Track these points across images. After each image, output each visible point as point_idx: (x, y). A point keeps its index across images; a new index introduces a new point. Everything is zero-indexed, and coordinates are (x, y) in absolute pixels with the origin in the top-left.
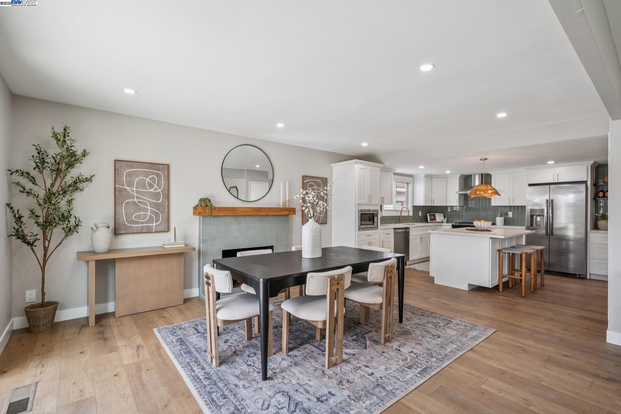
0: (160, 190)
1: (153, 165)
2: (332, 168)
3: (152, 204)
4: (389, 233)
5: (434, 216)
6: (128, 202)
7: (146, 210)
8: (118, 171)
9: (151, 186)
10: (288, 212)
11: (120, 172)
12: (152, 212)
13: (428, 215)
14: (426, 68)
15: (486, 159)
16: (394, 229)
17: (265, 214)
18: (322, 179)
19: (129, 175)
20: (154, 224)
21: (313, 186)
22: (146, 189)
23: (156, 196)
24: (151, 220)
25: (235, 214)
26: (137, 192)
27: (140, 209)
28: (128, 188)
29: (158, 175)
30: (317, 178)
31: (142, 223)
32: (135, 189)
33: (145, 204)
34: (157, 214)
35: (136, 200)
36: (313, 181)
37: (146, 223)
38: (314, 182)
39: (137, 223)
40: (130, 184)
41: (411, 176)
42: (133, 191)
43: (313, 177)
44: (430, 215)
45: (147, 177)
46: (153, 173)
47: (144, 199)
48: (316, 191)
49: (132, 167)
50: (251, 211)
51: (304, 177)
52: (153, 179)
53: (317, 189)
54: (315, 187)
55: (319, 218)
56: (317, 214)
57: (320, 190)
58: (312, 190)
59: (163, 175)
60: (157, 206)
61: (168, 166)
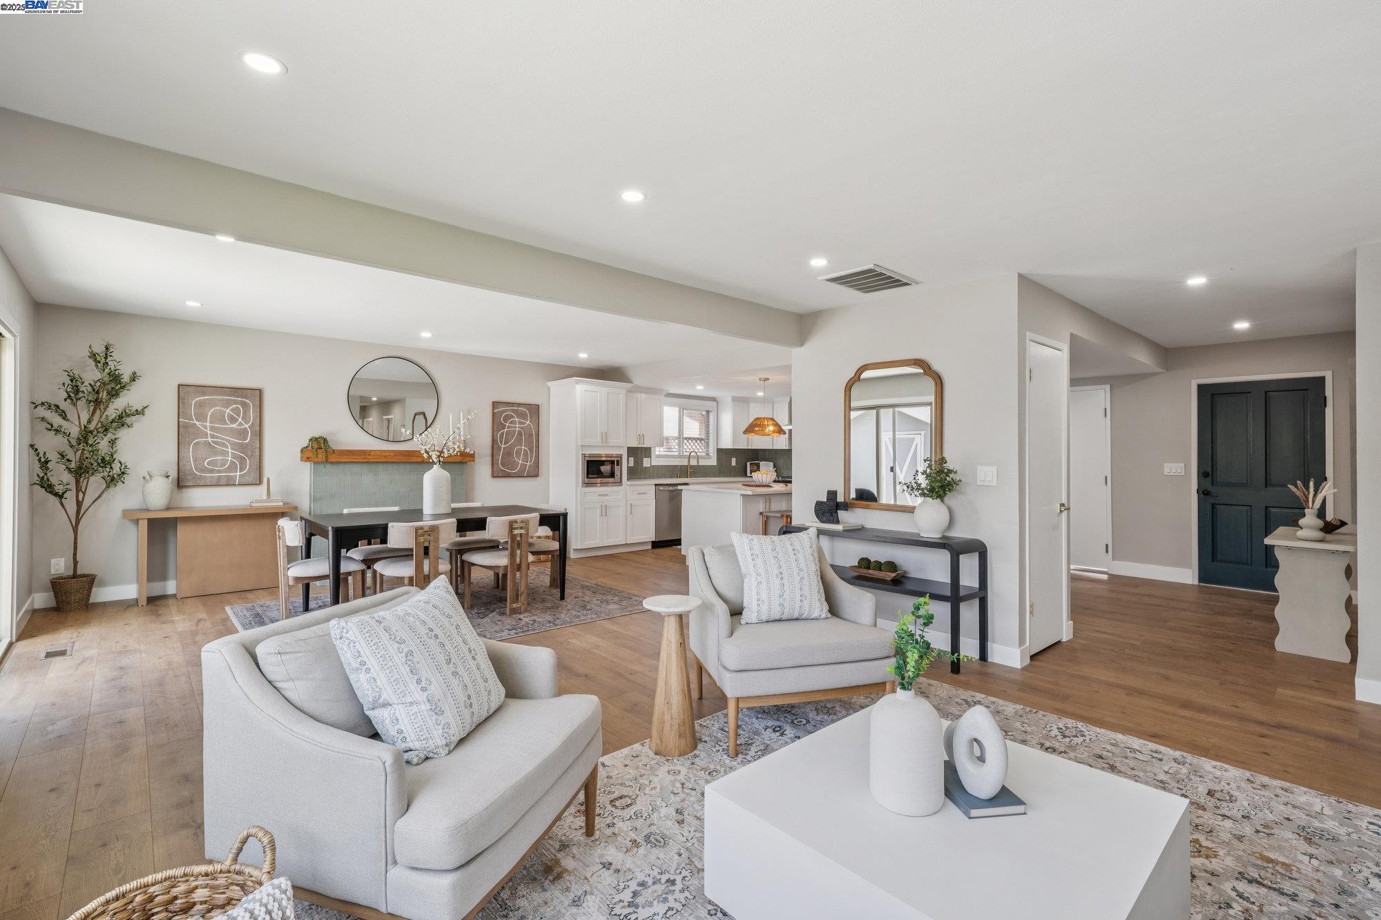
0: (246, 426)
1: (236, 391)
2: (549, 388)
3: (234, 446)
4: (644, 492)
5: (758, 466)
6: (197, 444)
7: (225, 453)
8: (183, 399)
9: (233, 420)
10: (465, 459)
11: (186, 401)
12: (234, 456)
13: (748, 464)
15: (768, 379)
16: (656, 485)
18: (528, 406)
19: (200, 405)
20: (238, 473)
21: (512, 417)
22: (227, 424)
23: (242, 433)
24: (232, 467)
25: (366, 460)
26: (212, 429)
27: (216, 453)
28: (197, 423)
29: (244, 405)
30: (519, 405)
31: (219, 471)
32: (208, 424)
33: (224, 445)
34: (242, 460)
35: (210, 440)
36: (512, 409)
37: (225, 471)
38: (513, 411)
39: (212, 471)
40: (201, 418)
41: (713, 399)
42: (206, 427)
43: (513, 404)
44: (751, 464)
45: (227, 408)
46: (236, 402)
47: (223, 439)
48: (517, 426)
49: (204, 394)
50: (395, 455)
51: (495, 404)
52: (236, 411)
53: (520, 423)
54: (516, 419)
55: (523, 467)
56: (520, 462)
57: (524, 423)
58: (510, 423)
59: (250, 404)
60: (242, 448)
61: (260, 392)
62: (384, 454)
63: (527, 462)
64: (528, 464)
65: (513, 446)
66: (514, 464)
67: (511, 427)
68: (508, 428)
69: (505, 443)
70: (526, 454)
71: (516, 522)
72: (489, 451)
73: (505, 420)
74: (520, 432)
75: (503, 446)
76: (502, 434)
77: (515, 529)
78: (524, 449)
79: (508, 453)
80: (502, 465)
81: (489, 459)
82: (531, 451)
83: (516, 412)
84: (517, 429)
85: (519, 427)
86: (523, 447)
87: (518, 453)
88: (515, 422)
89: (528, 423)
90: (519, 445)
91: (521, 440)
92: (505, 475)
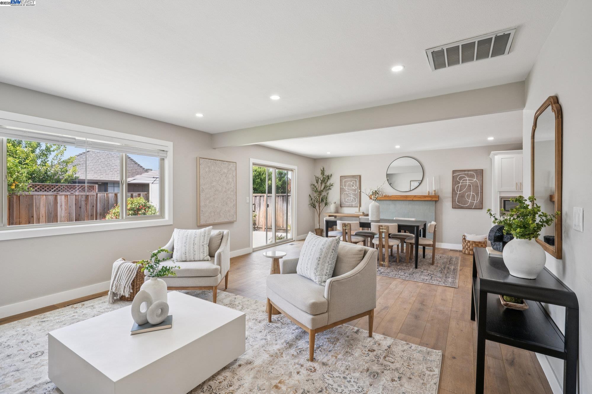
0: (356, 188)
1: (353, 176)
3: (353, 194)
6: (344, 194)
7: (351, 197)
8: (341, 180)
9: (353, 186)
12: (353, 198)
18: (476, 171)
19: (345, 182)
20: (354, 203)
21: (464, 177)
22: (351, 187)
23: (355, 190)
24: (352, 201)
26: (348, 189)
27: (348, 196)
29: (356, 181)
30: (469, 171)
31: (349, 202)
33: (350, 194)
34: (355, 199)
35: (347, 192)
37: (351, 202)
38: (465, 174)
39: (348, 202)
40: (345, 186)
42: (346, 188)
43: (465, 171)
45: (351, 182)
46: (354, 180)
47: (350, 192)
48: (468, 182)
49: (346, 178)
50: (401, 197)
51: (454, 172)
52: (353, 183)
53: (469, 180)
54: (467, 178)
55: (472, 204)
56: (470, 201)
57: (473, 180)
58: (463, 180)
59: (358, 180)
60: (355, 195)
61: (360, 176)
63: (475, 201)
64: (475, 202)
65: (465, 192)
66: (466, 202)
67: (464, 183)
68: (462, 183)
69: (460, 191)
70: (473, 197)
71: (382, 226)
72: (450, 195)
73: (460, 179)
74: (469, 186)
75: (458, 193)
76: (458, 187)
77: (381, 229)
78: (472, 194)
79: (462, 196)
80: (458, 202)
81: (451, 199)
82: (477, 194)
83: (468, 175)
84: (468, 184)
85: (469, 182)
86: (472, 193)
87: (468, 196)
88: (466, 180)
89: (475, 180)
90: (469, 192)
91: (470, 189)
92: (460, 207)
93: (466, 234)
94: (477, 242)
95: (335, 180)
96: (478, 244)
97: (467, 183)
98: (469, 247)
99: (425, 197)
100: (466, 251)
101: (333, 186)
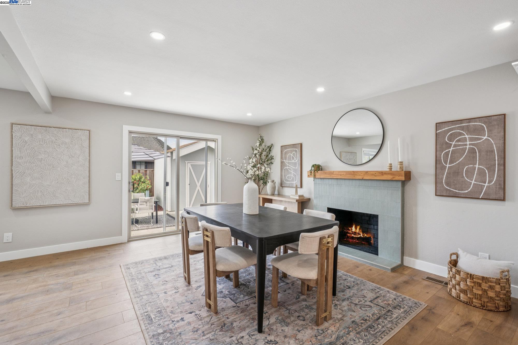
0: (296, 161)
1: (294, 146)
6: (285, 169)
8: (282, 152)
10: (392, 177)
12: (294, 175)
14: (158, 36)
17: (360, 178)
19: (286, 153)
20: (294, 182)
21: (461, 134)
22: (291, 160)
27: (289, 173)
28: (285, 161)
29: (296, 151)
30: (470, 120)
31: (290, 181)
33: (291, 170)
34: (295, 176)
35: (287, 167)
36: (461, 127)
39: (288, 181)
40: (286, 158)
42: (287, 162)
43: (461, 121)
45: (291, 153)
46: (294, 151)
48: (468, 143)
49: (286, 149)
50: (346, 174)
51: (438, 125)
52: (294, 154)
53: (471, 139)
54: (466, 136)
55: (478, 188)
56: (473, 182)
57: (480, 139)
58: (458, 141)
59: (298, 150)
60: (295, 170)
61: (301, 145)
62: (340, 173)
63: (485, 183)
64: (486, 185)
65: (462, 164)
66: (466, 185)
67: (459, 146)
68: (455, 146)
69: (451, 162)
71: (207, 230)
72: (432, 171)
73: (451, 139)
74: (472, 151)
75: (448, 166)
76: (447, 154)
78: (479, 169)
79: (456, 172)
80: (447, 184)
81: (432, 179)
83: (468, 130)
84: (468, 146)
85: (470, 144)
86: (477, 166)
87: (470, 173)
88: (465, 140)
89: (486, 137)
90: (471, 164)
91: (475, 158)
92: (452, 195)
93: (460, 252)
94: (478, 277)
95: (276, 152)
96: (481, 282)
97: (466, 145)
98: (459, 284)
99: (382, 173)
100: (453, 290)
101: (273, 159)
